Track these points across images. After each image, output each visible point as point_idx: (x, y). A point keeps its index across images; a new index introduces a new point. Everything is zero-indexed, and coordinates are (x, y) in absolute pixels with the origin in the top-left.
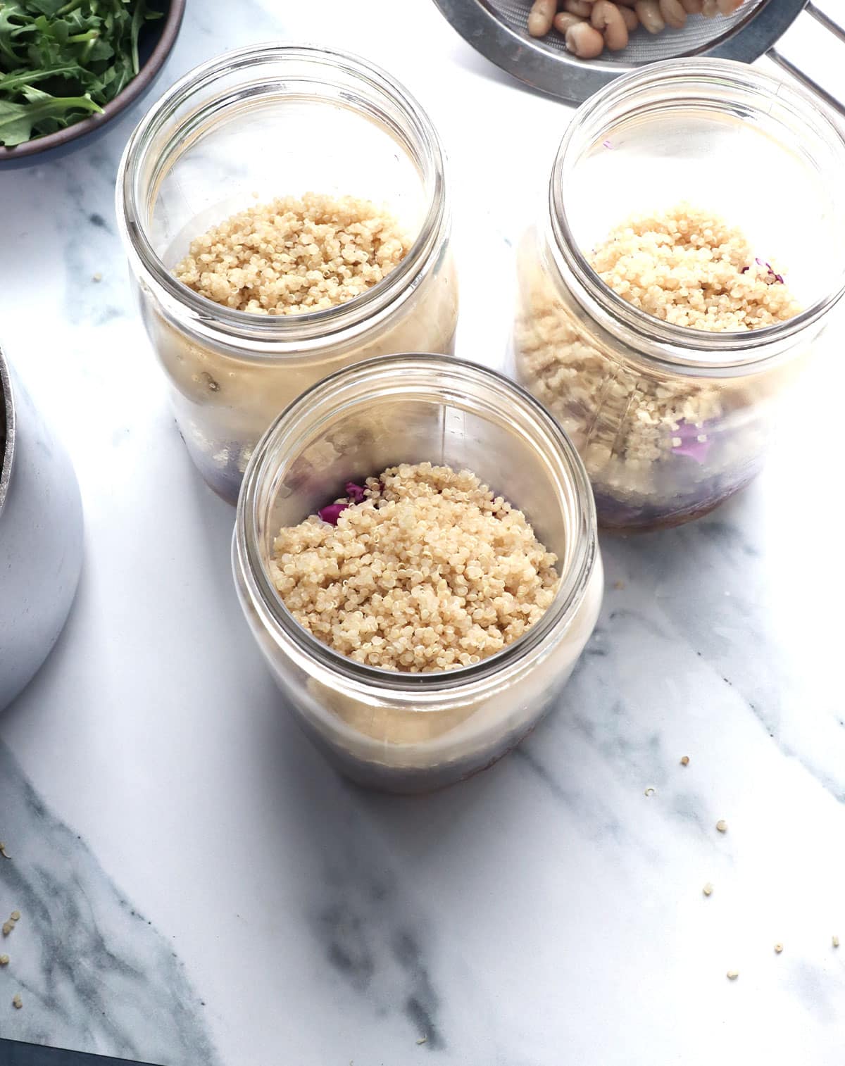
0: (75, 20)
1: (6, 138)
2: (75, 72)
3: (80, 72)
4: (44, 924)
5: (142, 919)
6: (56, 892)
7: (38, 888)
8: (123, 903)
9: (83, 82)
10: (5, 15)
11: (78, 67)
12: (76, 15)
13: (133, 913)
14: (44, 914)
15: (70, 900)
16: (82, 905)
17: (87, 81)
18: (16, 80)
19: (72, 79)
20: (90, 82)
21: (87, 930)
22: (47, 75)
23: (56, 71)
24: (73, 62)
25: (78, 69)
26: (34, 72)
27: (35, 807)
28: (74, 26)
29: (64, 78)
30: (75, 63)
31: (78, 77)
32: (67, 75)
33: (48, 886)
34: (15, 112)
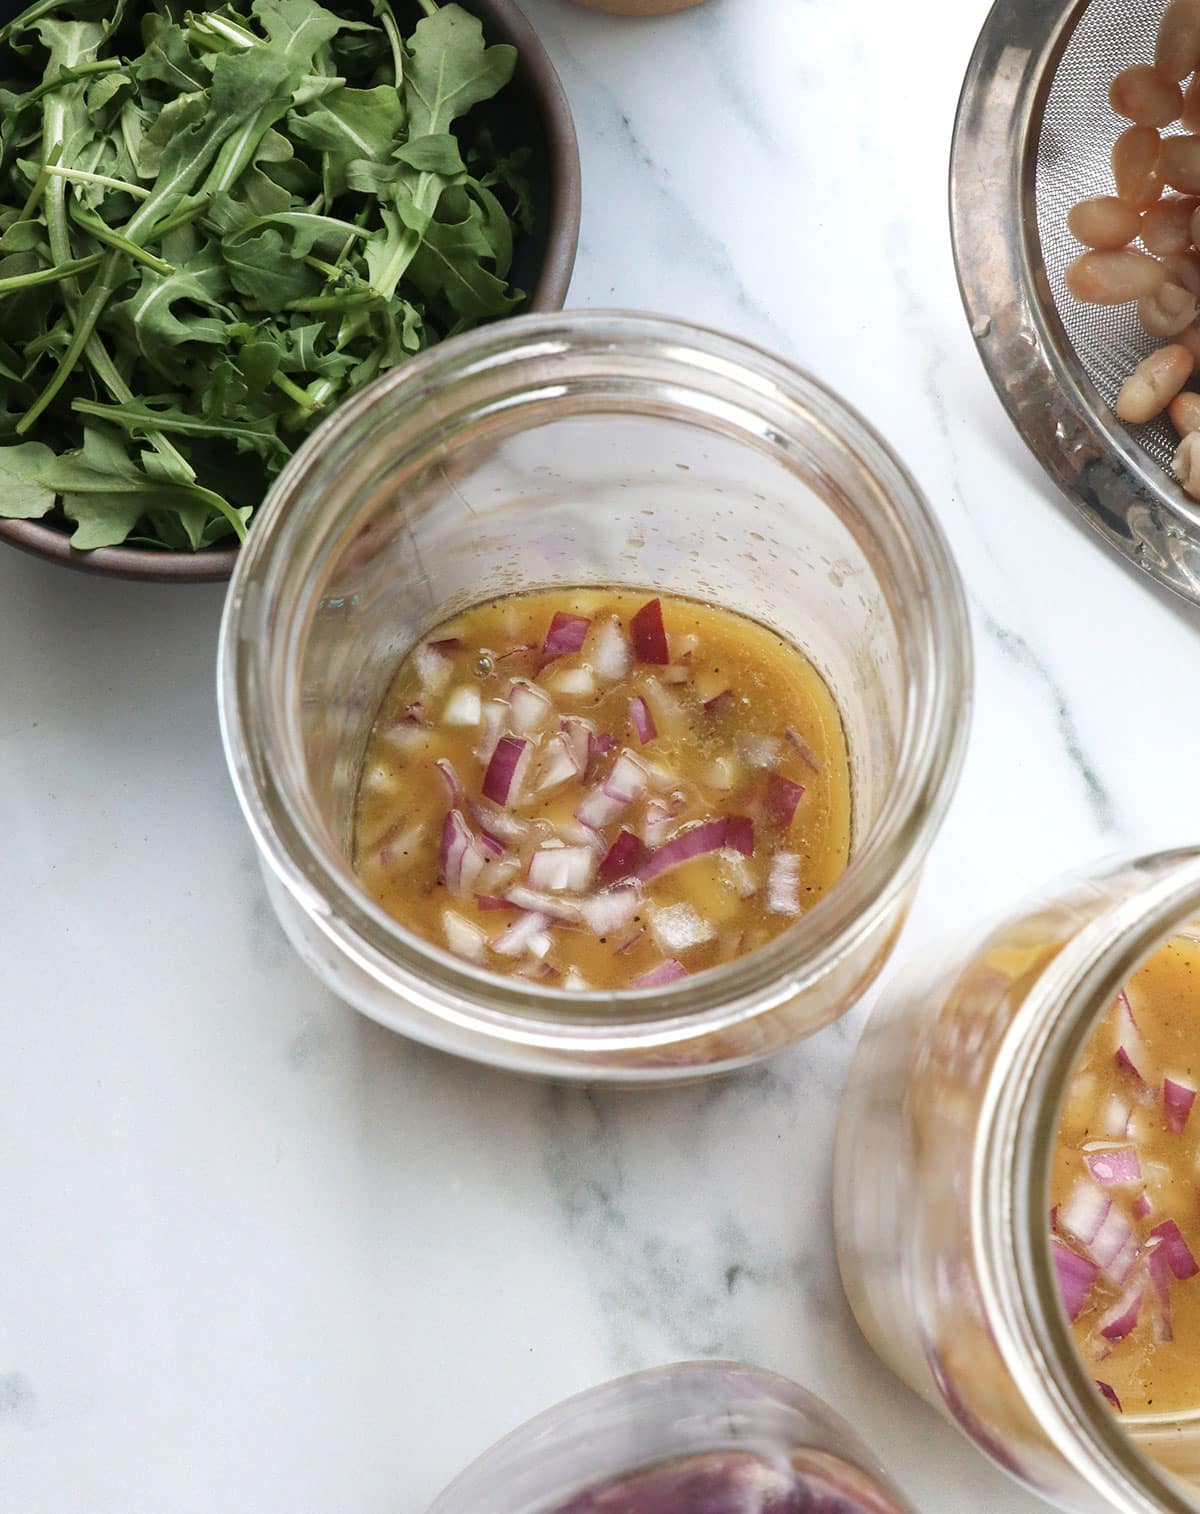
0: (298, 351)
1: (85, 517)
2: (262, 443)
3: (271, 446)
9: (268, 465)
10: (169, 295)
11: (273, 437)
12: (305, 337)
18: (146, 418)
19: (253, 455)
22: (207, 431)
23: (228, 431)
24: (269, 423)
25: (268, 440)
26: (188, 417)
28: (290, 362)
29: (237, 449)
30: (271, 427)
31: (264, 455)
32: (245, 444)
34: (120, 476)
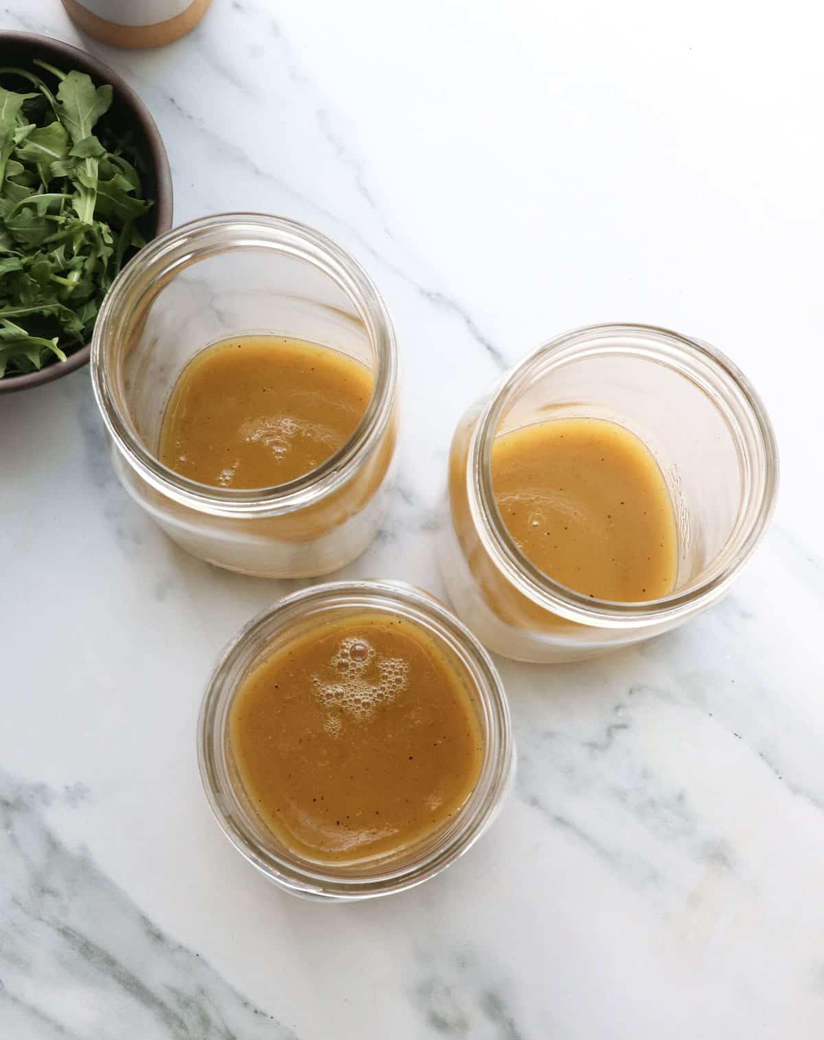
0: (57, 260)
2: (55, 310)
3: (60, 310)
4: (182, 1032)
5: (264, 1015)
6: (187, 1004)
7: (171, 1003)
8: (246, 1004)
9: (63, 320)
11: (58, 304)
12: (58, 254)
13: (256, 1012)
14: (181, 1024)
15: (200, 1009)
16: (211, 1012)
17: (66, 318)
19: (52, 316)
20: (70, 319)
21: (219, 1031)
22: (27, 312)
23: (37, 309)
24: (53, 299)
25: (58, 307)
26: (16, 308)
27: (154, 934)
28: (55, 267)
29: (43, 316)
30: (56, 301)
31: (57, 314)
32: (46, 313)
33: (179, 1000)
